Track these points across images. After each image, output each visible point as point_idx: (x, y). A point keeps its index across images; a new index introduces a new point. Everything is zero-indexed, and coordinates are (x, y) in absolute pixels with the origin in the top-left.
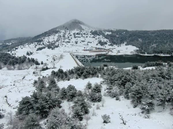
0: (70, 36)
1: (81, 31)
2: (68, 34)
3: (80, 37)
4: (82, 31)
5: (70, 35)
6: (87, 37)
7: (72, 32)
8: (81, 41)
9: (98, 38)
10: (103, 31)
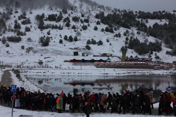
0: (23, 23)
1: (66, 12)
2: (17, 18)
3: (60, 28)
4: (69, 12)
5: (22, 20)
6: (85, 28)
7: (31, 13)
8: (63, 39)
9: (125, 34)
10: (139, 17)
